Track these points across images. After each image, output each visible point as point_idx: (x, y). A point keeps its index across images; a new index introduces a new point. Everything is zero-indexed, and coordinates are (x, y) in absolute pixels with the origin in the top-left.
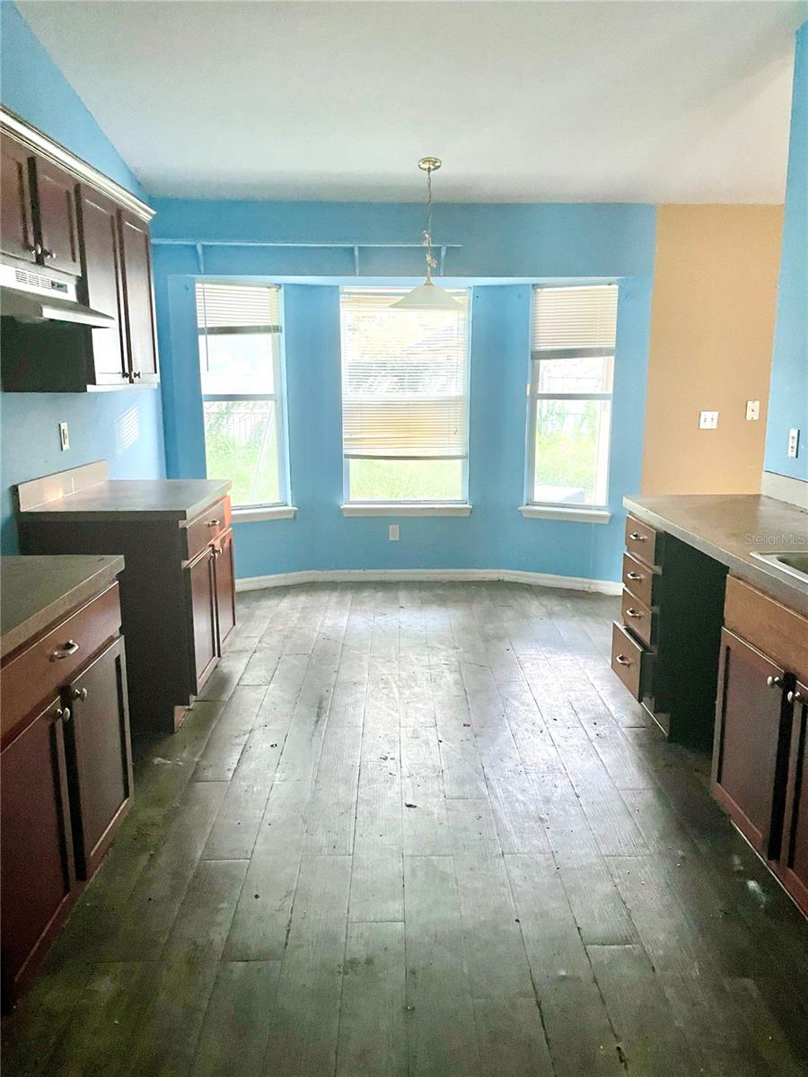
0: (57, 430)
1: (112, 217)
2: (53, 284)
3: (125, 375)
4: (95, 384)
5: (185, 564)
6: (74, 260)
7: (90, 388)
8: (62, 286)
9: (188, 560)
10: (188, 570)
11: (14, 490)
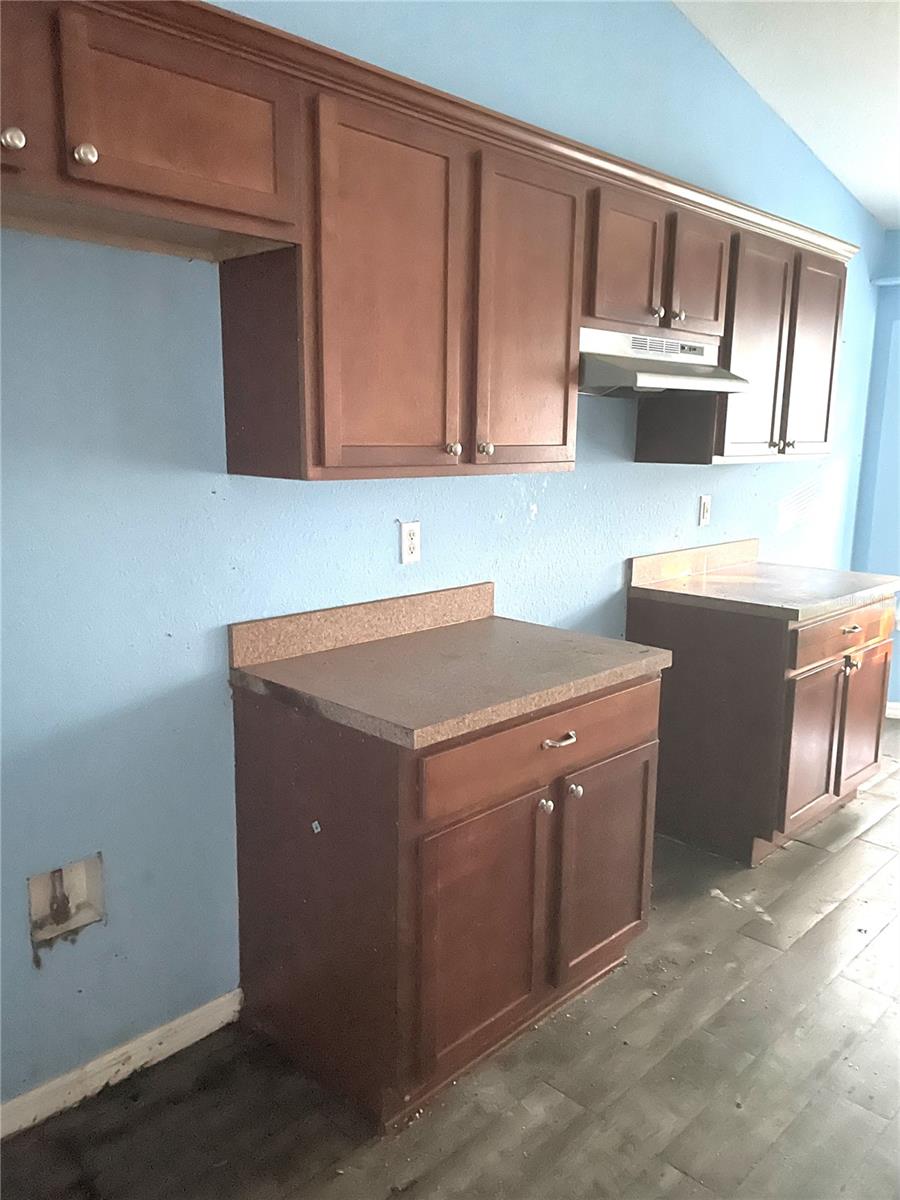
0: (697, 501)
1: (786, 264)
2: (683, 348)
3: (772, 444)
4: (722, 454)
5: (792, 674)
6: (716, 319)
7: (716, 459)
8: (695, 349)
9: (794, 669)
10: (793, 681)
11: (629, 563)
